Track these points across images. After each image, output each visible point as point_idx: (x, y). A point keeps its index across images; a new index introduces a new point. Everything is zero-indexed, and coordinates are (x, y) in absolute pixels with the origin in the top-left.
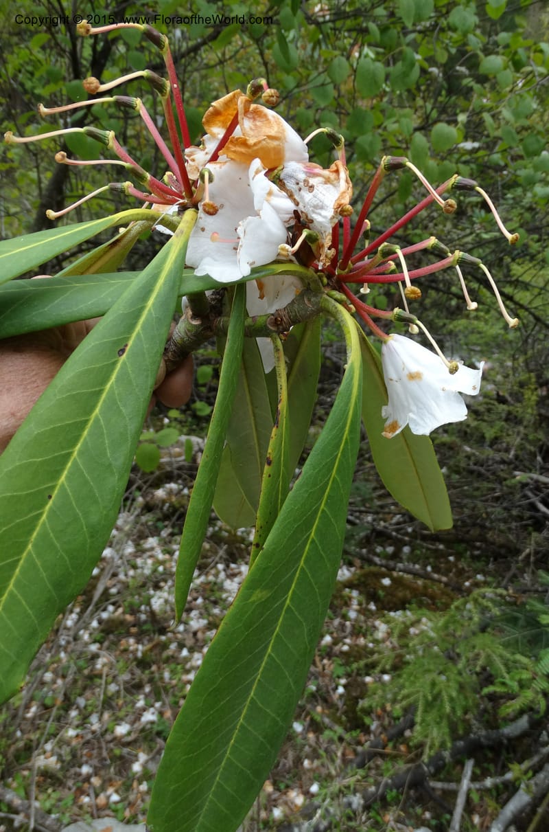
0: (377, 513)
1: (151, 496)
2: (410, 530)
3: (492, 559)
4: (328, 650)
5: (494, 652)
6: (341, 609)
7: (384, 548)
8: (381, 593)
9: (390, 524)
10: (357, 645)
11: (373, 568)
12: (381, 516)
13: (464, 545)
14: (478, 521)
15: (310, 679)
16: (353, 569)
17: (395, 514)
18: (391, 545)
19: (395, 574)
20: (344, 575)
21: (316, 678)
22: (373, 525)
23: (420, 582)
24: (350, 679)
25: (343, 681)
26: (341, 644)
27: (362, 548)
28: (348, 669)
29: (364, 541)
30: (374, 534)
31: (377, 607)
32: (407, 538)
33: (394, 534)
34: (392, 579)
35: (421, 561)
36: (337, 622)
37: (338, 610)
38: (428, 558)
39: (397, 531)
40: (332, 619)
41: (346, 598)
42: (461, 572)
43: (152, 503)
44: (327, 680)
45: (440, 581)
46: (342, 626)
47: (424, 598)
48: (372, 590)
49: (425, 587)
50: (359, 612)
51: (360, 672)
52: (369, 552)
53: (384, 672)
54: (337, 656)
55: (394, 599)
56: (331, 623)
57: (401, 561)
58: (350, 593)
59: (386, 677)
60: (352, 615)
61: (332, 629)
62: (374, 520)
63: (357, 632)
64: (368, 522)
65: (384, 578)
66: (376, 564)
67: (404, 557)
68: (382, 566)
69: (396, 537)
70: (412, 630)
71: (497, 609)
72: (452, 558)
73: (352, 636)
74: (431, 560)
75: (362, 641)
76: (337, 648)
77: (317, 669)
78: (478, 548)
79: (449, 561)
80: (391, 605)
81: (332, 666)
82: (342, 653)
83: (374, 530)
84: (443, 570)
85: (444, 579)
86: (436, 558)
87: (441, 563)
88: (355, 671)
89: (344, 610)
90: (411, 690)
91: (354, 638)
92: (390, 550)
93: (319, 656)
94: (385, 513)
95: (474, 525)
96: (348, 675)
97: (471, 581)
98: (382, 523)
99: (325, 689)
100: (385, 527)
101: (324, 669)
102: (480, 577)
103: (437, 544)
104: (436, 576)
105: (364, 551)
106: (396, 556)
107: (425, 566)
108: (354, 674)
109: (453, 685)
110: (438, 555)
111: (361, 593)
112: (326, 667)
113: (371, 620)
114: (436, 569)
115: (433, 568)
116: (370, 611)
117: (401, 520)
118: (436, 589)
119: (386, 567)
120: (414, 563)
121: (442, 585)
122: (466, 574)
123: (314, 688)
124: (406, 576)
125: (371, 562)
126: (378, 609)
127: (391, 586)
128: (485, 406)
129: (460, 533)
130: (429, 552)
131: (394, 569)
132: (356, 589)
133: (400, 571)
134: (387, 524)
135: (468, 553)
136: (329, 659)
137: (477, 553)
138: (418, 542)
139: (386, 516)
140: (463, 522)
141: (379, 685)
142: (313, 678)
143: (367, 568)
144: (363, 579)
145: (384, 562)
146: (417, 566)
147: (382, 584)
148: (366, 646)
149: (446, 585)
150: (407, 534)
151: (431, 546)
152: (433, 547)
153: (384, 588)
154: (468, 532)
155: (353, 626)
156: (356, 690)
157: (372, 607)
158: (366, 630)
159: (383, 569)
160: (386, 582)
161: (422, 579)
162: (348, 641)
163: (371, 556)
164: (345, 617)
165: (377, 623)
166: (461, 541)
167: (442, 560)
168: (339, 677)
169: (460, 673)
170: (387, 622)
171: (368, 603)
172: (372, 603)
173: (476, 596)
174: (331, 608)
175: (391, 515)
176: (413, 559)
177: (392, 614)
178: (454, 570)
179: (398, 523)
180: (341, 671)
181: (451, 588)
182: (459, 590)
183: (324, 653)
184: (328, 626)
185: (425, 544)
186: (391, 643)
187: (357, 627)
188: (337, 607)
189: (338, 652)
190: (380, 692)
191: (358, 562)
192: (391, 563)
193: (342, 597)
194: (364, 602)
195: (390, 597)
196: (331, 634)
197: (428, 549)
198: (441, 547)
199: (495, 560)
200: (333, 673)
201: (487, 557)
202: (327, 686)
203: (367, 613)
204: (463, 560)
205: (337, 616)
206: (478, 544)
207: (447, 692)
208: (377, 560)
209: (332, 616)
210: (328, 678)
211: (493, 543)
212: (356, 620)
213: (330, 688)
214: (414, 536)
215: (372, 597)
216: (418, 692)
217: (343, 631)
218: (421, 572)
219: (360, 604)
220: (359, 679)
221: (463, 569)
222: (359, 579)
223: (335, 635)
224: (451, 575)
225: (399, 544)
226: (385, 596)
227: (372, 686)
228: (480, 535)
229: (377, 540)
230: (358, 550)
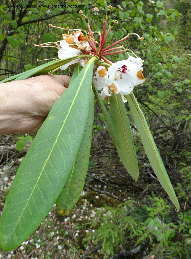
0: (97, 173)
1: (17, 161)
2: (107, 180)
3: (134, 192)
4: (74, 220)
5: (131, 223)
6: (81, 205)
7: (98, 186)
8: (95, 201)
9: (101, 177)
10: (84, 219)
11: (93, 192)
12: (98, 174)
13: (125, 187)
14: (131, 179)
15: (66, 230)
16: (86, 192)
17: (103, 174)
18: (100, 185)
19: (100, 195)
20: (83, 194)
21: (69, 230)
22: (95, 177)
23: (109, 198)
24: (81, 231)
25: (78, 231)
26: (79, 218)
27: (90, 185)
28: (81, 227)
29: (91, 183)
30: (95, 180)
31: (93, 206)
32: (106, 183)
33: (102, 181)
34: (99, 196)
35: (110, 191)
36: (78, 210)
37: (79, 206)
38: (112, 190)
39: (103, 180)
40: (77, 209)
41: (83, 202)
42: (123, 196)
43: (17, 163)
44: (72, 231)
45: (115, 198)
46: (80, 212)
47: (110, 204)
48: (92, 199)
49: (110, 200)
50: (87, 207)
51: (84, 228)
52: (92, 186)
53: (93, 229)
54: (77, 222)
55: (99, 203)
56: (76, 210)
57: (103, 190)
58: (84, 200)
59: (93, 231)
60: (84, 208)
61: (76, 213)
62: (95, 176)
63: (85, 214)
64: (93, 176)
65: (97, 196)
66: (94, 191)
67: (104, 189)
68: (96, 191)
69: (102, 182)
70: (104, 215)
71: (133, 208)
72: (120, 191)
73: (83, 215)
74: (114, 191)
75: (86, 217)
76: (77, 220)
77: (69, 227)
78: (130, 188)
79: (119, 192)
80: (98, 205)
81: (75, 226)
82: (79, 221)
83: (95, 179)
84: (117, 194)
85: (117, 197)
86: (115, 190)
87: (117, 192)
88: (83, 228)
89: (82, 206)
90: (102, 234)
91: (84, 216)
92: (100, 186)
93: (71, 222)
94: (99, 173)
95: (129, 180)
96: (80, 229)
97: (126, 199)
98: (98, 177)
99: (71, 234)
100: (99, 178)
101: (72, 227)
102: (129, 198)
103: (116, 185)
104: (114, 196)
105: (91, 186)
106: (102, 189)
107: (111, 193)
108: (82, 229)
109: (116, 233)
110: (116, 189)
111: (88, 201)
112: (73, 226)
113: (90, 210)
114: (115, 194)
115: (114, 194)
116: (90, 207)
117: (105, 176)
118: (114, 201)
119: (98, 192)
120: (107, 192)
121: (116, 199)
122: (125, 197)
123: (67, 233)
124: (104, 195)
125: (92, 190)
126: (93, 207)
127: (99, 199)
128: (136, 140)
129: (124, 182)
130: (113, 188)
131: (100, 193)
132: (86, 199)
133: (102, 194)
134: (100, 177)
135: (126, 189)
136: (74, 223)
137: (129, 189)
138: (110, 184)
139: (100, 175)
140: (126, 178)
141: (91, 233)
142: (67, 230)
143: (91, 192)
144: (89, 196)
145: (97, 190)
146: (108, 192)
147: (95, 197)
148: (88, 219)
149: (118, 199)
150: (106, 181)
151: (114, 186)
152: (115, 186)
153: (96, 199)
154: (127, 182)
155: (84, 212)
156: (82, 235)
157: (91, 206)
158: (88, 214)
159: (97, 193)
160: (97, 197)
161: (110, 197)
162: (81, 217)
163: (93, 188)
164: (81, 209)
165: (93, 211)
166: (124, 185)
167: (117, 191)
168: (77, 230)
169: (119, 229)
170: (96, 211)
171: (90, 204)
172: (91, 204)
173: (127, 203)
174: (77, 205)
175: (101, 174)
176: (107, 190)
177: (98, 209)
178: (121, 194)
179: (104, 177)
180: (78, 228)
181: (119, 201)
182: (122, 201)
183: (72, 221)
184: (75, 211)
185: (112, 185)
186: (97, 219)
187: (85, 212)
188: (79, 205)
189: (77, 221)
190: (90, 236)
191: (88, 190)
192: (100, 191)
193: (81, 202)
194: (89, 204)
195: (98, 202)
196: (76, 214)
197: (113, 187)
198: (117, 186)
199: (135, 192)
200: (75, 228)
201: (132, 191)
202: (72, 233)
203: (89, 208)
204: (124, 191)
205: (78, 208)
206: (130, 186)
207: (114, 235)
208: (95, 189)
209: (77, 208)
210: (73, 230)
211: (135, 187)
212: (85, 210)
213: (73, 234)
214: (108, 182)
215: (92, 202)
216: (104, 235)
217: (80, 214)
218: (110, 194)
219: (87, 204)
220: (84, 231)
221: (124, 194)
222: (88, 196)
223: (77, 215)
224: (119, 196)
225: (103, 184)
226: (96, 202)
227: (88, 234)
228: (131, 183)
229: (96, 182)
230: (89, 185)
